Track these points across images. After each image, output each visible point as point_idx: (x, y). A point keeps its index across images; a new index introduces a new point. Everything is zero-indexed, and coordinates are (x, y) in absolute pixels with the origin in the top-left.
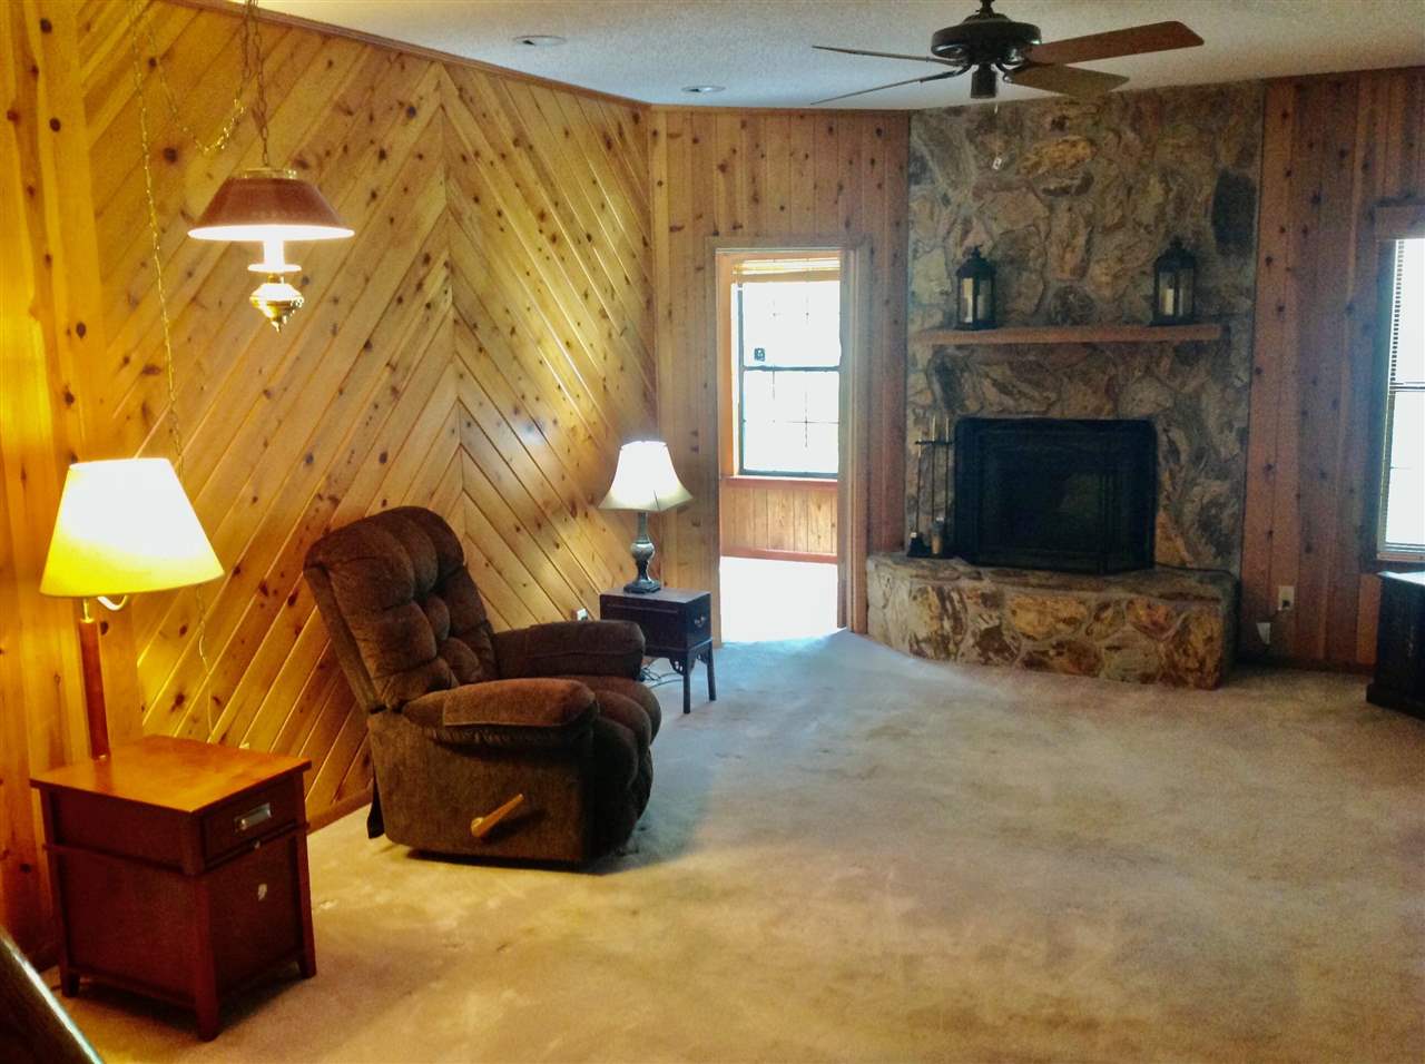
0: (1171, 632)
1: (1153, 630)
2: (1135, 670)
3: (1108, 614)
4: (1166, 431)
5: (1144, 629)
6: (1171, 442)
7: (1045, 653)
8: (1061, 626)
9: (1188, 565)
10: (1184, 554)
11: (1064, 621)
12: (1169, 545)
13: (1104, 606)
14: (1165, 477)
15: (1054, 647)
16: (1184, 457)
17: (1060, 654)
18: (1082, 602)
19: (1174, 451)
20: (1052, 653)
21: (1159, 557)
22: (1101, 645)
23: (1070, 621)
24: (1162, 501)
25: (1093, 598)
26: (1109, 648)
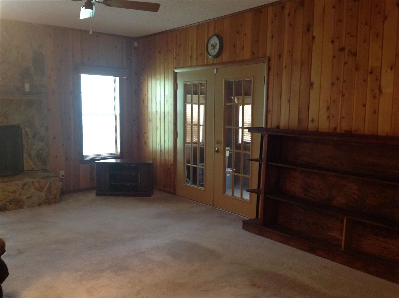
0: (46, 189)
1: (41, 189)
2: (36, 203)
3: (27, 186)
4: (24, 128)
5: (38, 190)
6: (26, 132)
7: (6, 205)
8: (10, 194)
9: (35, 169)
10: (33, 166)
11: (11, 192)
12: (28, 164)
13: (24, 185)
14: (25, 143)
15: (8, 202)
16: (30, 136)
17: (10, 204)
18: (17, 185)
19: (27, 135)
20: (8, 204)
21: (25, 168)
22: (24, 198)
23: (14, 192)
24: (25, 150)
25: (20, 183)
26: (27, 198)
